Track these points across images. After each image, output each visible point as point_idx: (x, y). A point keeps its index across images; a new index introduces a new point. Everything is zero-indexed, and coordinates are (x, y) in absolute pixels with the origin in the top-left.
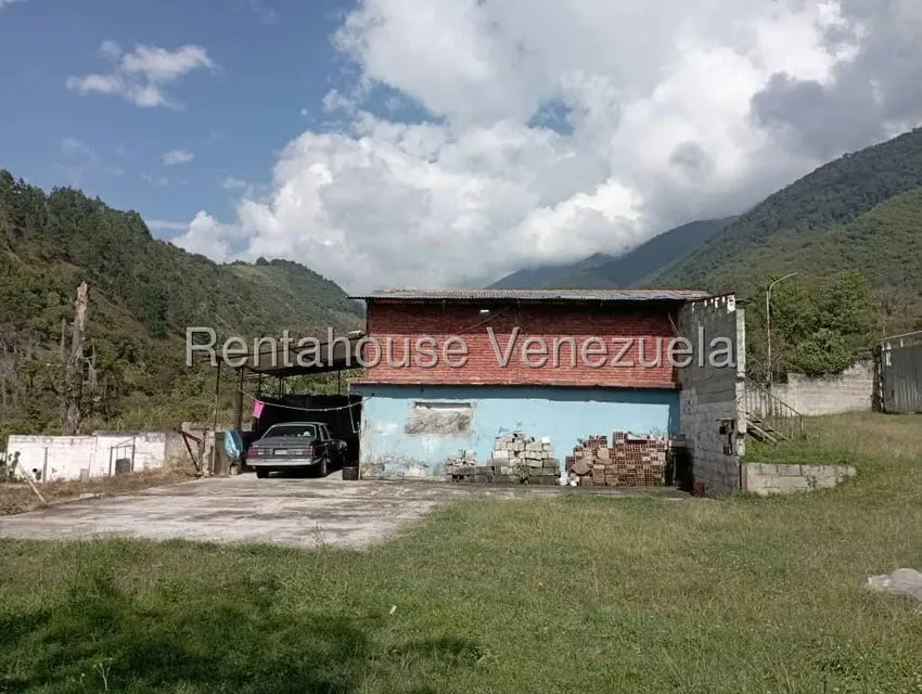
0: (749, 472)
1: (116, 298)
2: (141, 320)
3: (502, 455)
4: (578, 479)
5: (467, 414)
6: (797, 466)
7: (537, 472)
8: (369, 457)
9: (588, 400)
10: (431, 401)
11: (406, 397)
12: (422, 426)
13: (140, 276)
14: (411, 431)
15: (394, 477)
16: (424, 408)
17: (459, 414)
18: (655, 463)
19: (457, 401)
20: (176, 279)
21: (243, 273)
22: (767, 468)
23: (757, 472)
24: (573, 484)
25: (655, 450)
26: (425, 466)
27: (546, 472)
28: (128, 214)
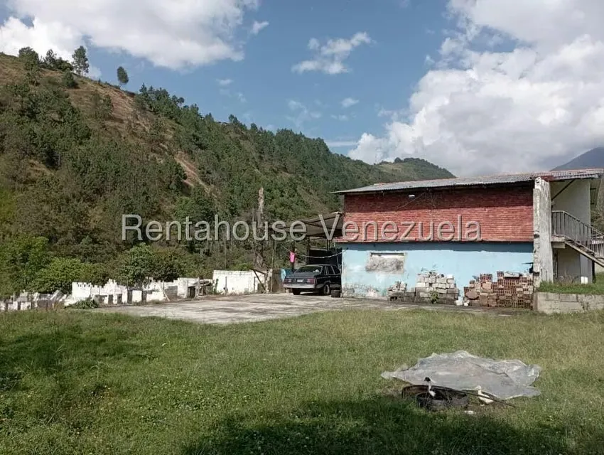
0: (539, 298)
1: (311, 191)
2: (325, 203)
3: (421, 285)
4: (468, 301)
5: (402, 260)
6: (574, 295)
7: (444, 296)
8: (346, 284)
9: (480, 251)
10: (380, 252)
11: (365, 250)
12: (374, 267)
13: (324, 177)
14: (369, 270)
15: (360, 297)
16: (377, 256)
17: (397, 260)
18: (525, 293)
19: (396, 252)
20: (344, 176)
21: (385, 168)
22: (551, 295)
23: (545, 298)
24: (466, 304)
25: (527, 284)
26: (377, 291)
27: (449, 297)
28: (317, 140)
